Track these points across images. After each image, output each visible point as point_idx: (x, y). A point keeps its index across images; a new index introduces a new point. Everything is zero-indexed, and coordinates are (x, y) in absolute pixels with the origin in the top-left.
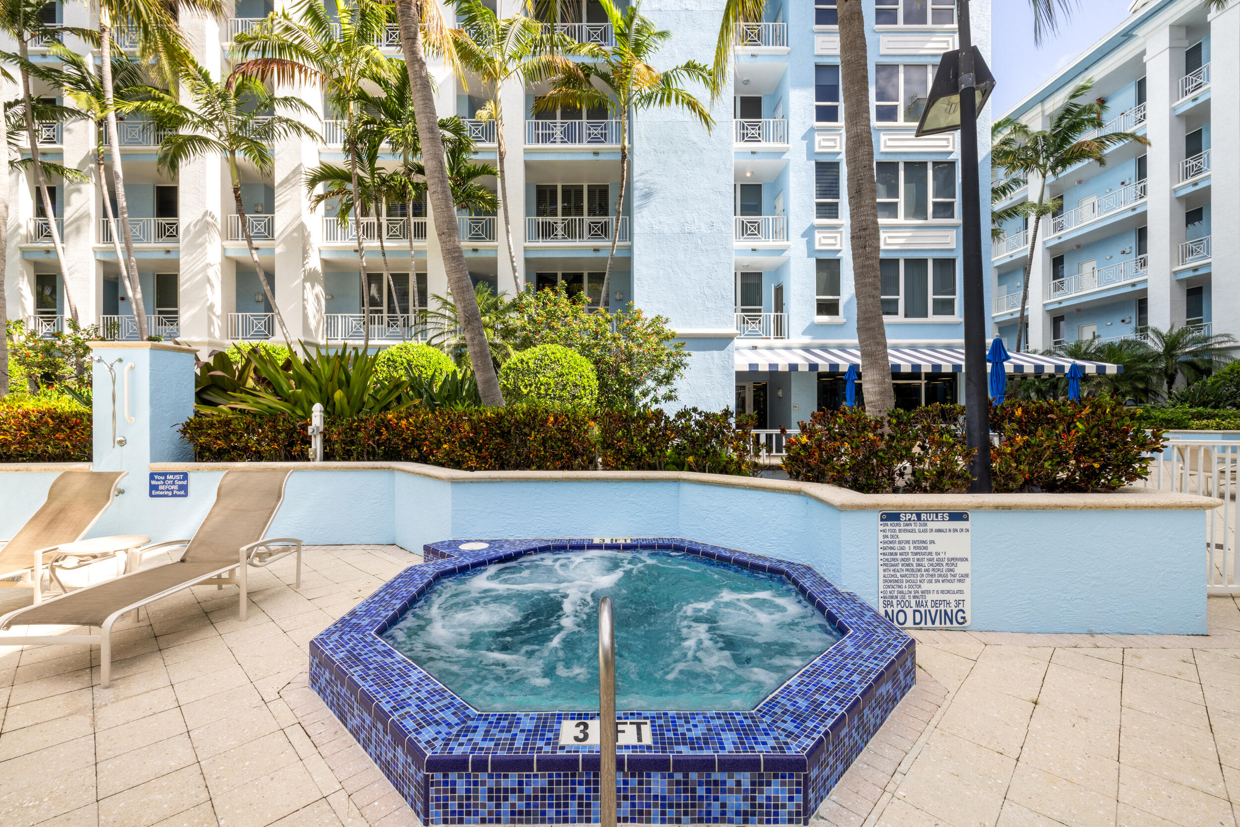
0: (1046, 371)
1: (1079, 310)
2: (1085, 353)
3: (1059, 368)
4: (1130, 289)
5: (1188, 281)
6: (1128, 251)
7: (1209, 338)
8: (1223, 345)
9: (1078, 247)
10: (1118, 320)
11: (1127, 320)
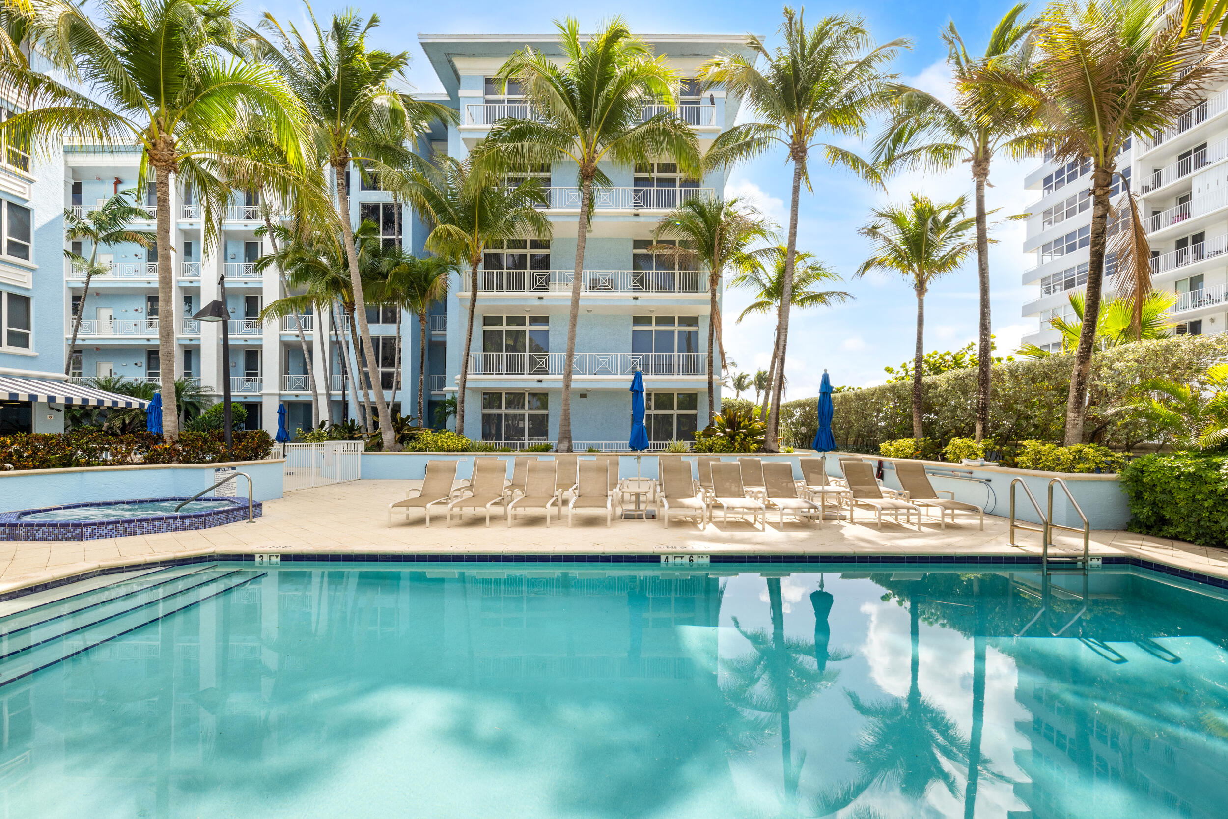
0: (91, 403)
1: (98, 349)
2: (114, 388)
3: (101, 402)
4: (146, 343)
5: (185, 346)
6: (140, 310)
7: (199, 388)
8: (208, 393)
9: (98, 294)
10: (131, 363)
11: (139, 364)
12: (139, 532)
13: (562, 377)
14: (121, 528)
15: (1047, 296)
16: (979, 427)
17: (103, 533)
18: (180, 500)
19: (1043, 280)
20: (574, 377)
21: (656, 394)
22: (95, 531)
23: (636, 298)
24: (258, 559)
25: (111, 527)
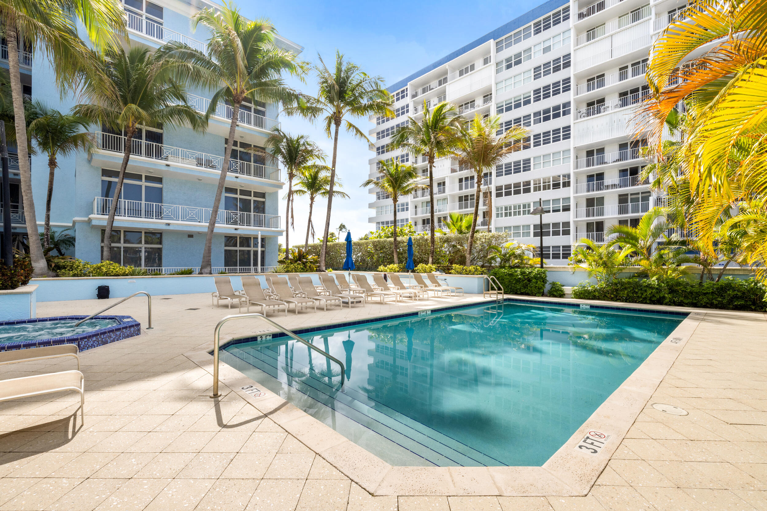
12: (109, 341)
13: (208, 224)
14: (100, 339)
15: (378, 201)
16: (430, 260)
17: (90, 344)
18: (77, 318)
19: (377, 193)
20: (216, 225)
21: (240, 238)
22: (86, 343)
23: (237, 177)
24: (259, 339)
25: (94, 339)
